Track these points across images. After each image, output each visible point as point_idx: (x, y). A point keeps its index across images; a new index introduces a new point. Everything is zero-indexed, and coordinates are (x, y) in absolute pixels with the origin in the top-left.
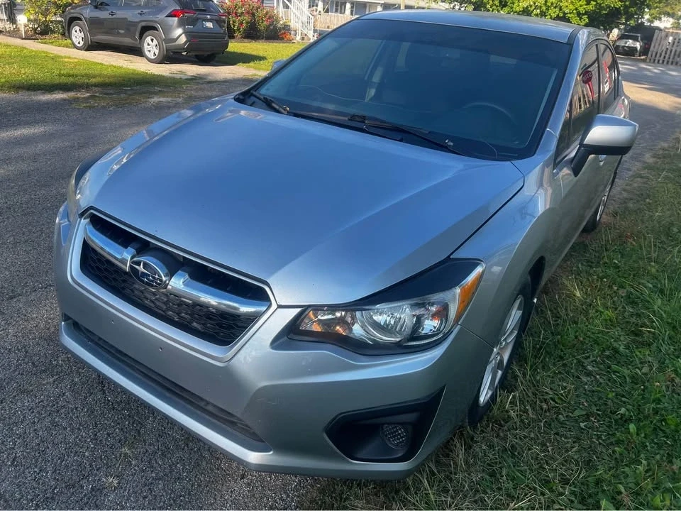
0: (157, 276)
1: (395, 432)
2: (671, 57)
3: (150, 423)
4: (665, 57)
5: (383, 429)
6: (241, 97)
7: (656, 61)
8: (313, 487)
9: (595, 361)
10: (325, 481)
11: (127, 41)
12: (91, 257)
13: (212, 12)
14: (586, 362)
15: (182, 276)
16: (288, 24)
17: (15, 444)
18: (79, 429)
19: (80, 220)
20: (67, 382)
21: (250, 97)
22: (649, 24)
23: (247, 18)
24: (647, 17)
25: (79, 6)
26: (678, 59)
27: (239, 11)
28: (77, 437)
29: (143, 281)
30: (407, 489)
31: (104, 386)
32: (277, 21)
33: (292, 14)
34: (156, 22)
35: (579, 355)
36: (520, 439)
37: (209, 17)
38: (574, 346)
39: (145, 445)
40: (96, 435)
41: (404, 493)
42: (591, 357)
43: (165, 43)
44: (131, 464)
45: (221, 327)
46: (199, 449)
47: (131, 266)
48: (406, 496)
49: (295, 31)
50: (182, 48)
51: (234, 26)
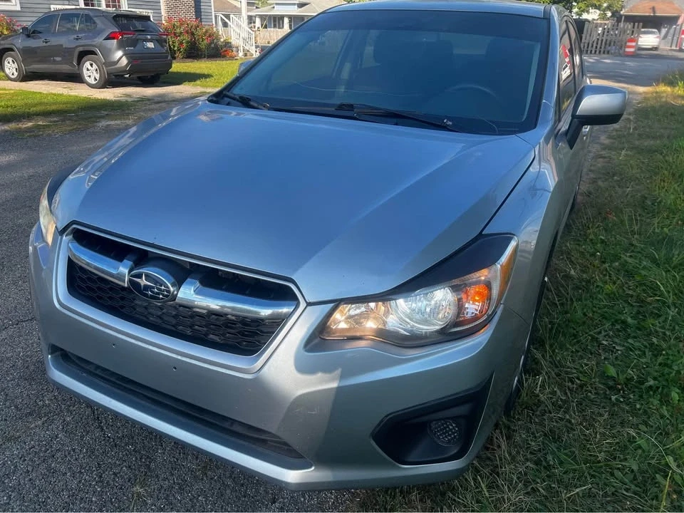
0: (163, 287)
1: (445, 428)
2: (603, 47)
3: (160, 456)
4: (596, 47)
5: (430, 427)
6: (215, 99)
7: (589, 52)
8: (352, 501)
9: (608, 335)
10: (363, 493)
11: (65, 68)
12: (79, 277)
13: (151, 32)
14: (600, 337)
15: (191, 284)
16: (230, 41)
17: (9, 497)
18: (80, 472)
19: (62, 239)
20: (58, 423)
21: (223, 98)
22: (578, 17)
23: (186, 38)
24: (575, 10)
25: (10, 37)
26: (609, 48)
27: (178, 31)
28: (80, 481)
29: (146, 295)
30: (453, 490)
31: (101, 423)
32: (218, 39)
33: (232, 31)
34: (95, 46)
35: (590, 331)
36: (557, 422)
37: (149, 37)
38: (584, 323)
39: (159, 481)
40: (101, 477)
41: (451, 495)
42: (603, 332)
43: (106, 67)
44: (147, 504)
45: (243, 335)
46: (220, 477)
47: (130, 281)
48: (454, 497)
49: (237, 47)
50: (124, 71)
51: (174, 46)
